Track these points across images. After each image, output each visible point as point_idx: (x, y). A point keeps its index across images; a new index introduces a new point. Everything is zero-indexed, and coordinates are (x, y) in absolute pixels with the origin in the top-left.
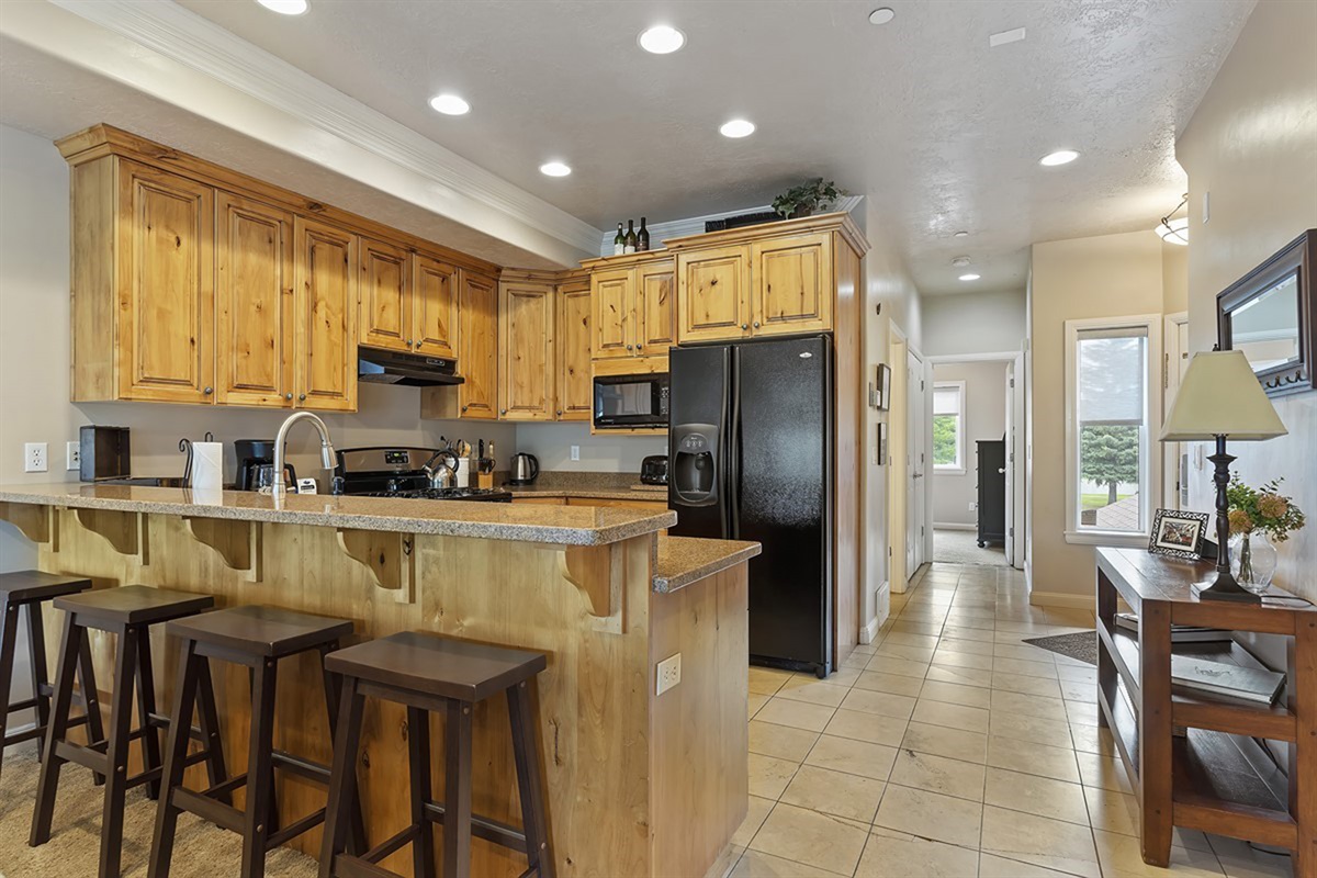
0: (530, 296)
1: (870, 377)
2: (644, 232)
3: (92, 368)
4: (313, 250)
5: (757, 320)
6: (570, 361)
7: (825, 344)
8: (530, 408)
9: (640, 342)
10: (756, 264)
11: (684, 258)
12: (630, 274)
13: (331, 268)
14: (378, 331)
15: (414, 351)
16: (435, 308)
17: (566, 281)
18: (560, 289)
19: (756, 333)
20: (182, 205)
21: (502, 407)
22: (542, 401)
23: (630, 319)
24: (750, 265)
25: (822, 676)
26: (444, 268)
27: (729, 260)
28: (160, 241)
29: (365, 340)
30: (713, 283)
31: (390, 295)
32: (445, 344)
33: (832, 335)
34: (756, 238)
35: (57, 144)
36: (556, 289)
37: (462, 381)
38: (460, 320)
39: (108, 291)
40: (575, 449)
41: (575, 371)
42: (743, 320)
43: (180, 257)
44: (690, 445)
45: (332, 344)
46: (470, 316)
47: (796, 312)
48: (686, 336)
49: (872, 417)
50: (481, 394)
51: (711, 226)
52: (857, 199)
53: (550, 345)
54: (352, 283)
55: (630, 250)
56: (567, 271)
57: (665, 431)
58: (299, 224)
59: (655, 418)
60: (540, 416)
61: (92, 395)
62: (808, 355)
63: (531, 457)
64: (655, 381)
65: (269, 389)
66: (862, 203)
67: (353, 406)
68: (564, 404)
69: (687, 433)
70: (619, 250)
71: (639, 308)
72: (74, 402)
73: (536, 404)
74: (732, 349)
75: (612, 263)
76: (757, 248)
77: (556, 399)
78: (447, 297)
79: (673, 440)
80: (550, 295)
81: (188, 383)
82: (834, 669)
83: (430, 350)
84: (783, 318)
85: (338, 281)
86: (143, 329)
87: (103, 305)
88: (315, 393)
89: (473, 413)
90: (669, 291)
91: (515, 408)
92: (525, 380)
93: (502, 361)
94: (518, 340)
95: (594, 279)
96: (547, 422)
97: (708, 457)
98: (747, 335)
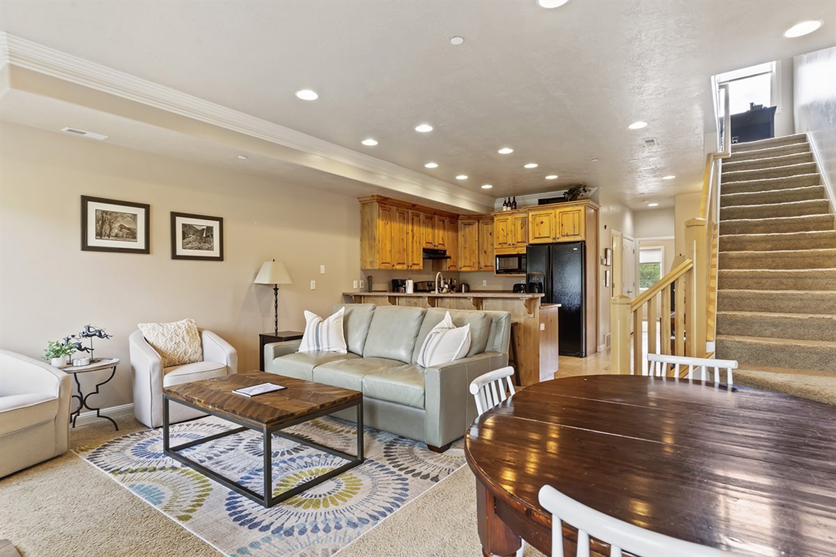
0: (469, 224)
1: (601, 254)
2: (514, 201)
3: (369, 260)
4: (413, 219)
5: (558, 236)
6: (485, 248)
7: (582, 245)
8: (469, 266)
9: (514, 243)
10: (557, 216)
11: (531, 214)
12: (510, 217)
13: (417, 225)
14: (427, 243)
15: (436, 248)
16: (441, 232)
17: (482, 218)
18: (480, 221)
19: (558, 241)
20: (388, 212)
21: (459, 266)
22: (474, 264)
23: (510, 234)
24: (555, 216)
25: (582, 357)
26: (443, 218)
27: (548, 215)
28: (385, 223)
29: (424, 246)
30: (542, 223)
31: (430, 230)
32: (443, 245)
33: (584, 242)
34: (557, 208)
35: (358, 198)
36: (479, 222)
37: (450, 258)
38: (448, 236)
39: (375, 239)
40: (485, 281)
41: (487, 252)
42: (553, 236)
43: (388, 226)
44: (534, 280)
45: (417, 248)
46: (450, 233)
47: (572, 234)
48: (532, 241)
49: (602, 268)
50: (453, 262)
51: (541, 202)
52: (596, 189)
53: (477, 243)
54: (421, 228)
55: (509, 208)
56: (483, 215)
57: (525, 275)
58: (410, 211)
59: (519, 270)
60: (473, 269)
61: (369, 267)
62: (576, 249)
63: (467, 285)
64: (519, 256)
65: (404, 264)
66: (597, 190)
67: (422, 268)
68: (482, 265)
69: (533, 275)
70: (505, 209)
71: (513, 230)
72: (362, 269)
73: (472, 265)
74: (549, 247)
75: (502, 213)
76: (558, 211)
77: (479, 263)
78: (444, 228)
79: (528, 277)
80: (477, 224)
81: (389, 263)
82: (586, 356)
83: (440, 247)
84: (567, 235)
85: (418, 228)
86: (382, 249)
87: (373, 243)
88: (414, 264)
89: (451, 269)
90: (525, 223)
91: (464, 266)
92: (468, 256)
93: (459, 249)
94: (465, 241)
95: (495, 219)
96: (476, 271)
97: (540, 284)
98: (554, 241)
